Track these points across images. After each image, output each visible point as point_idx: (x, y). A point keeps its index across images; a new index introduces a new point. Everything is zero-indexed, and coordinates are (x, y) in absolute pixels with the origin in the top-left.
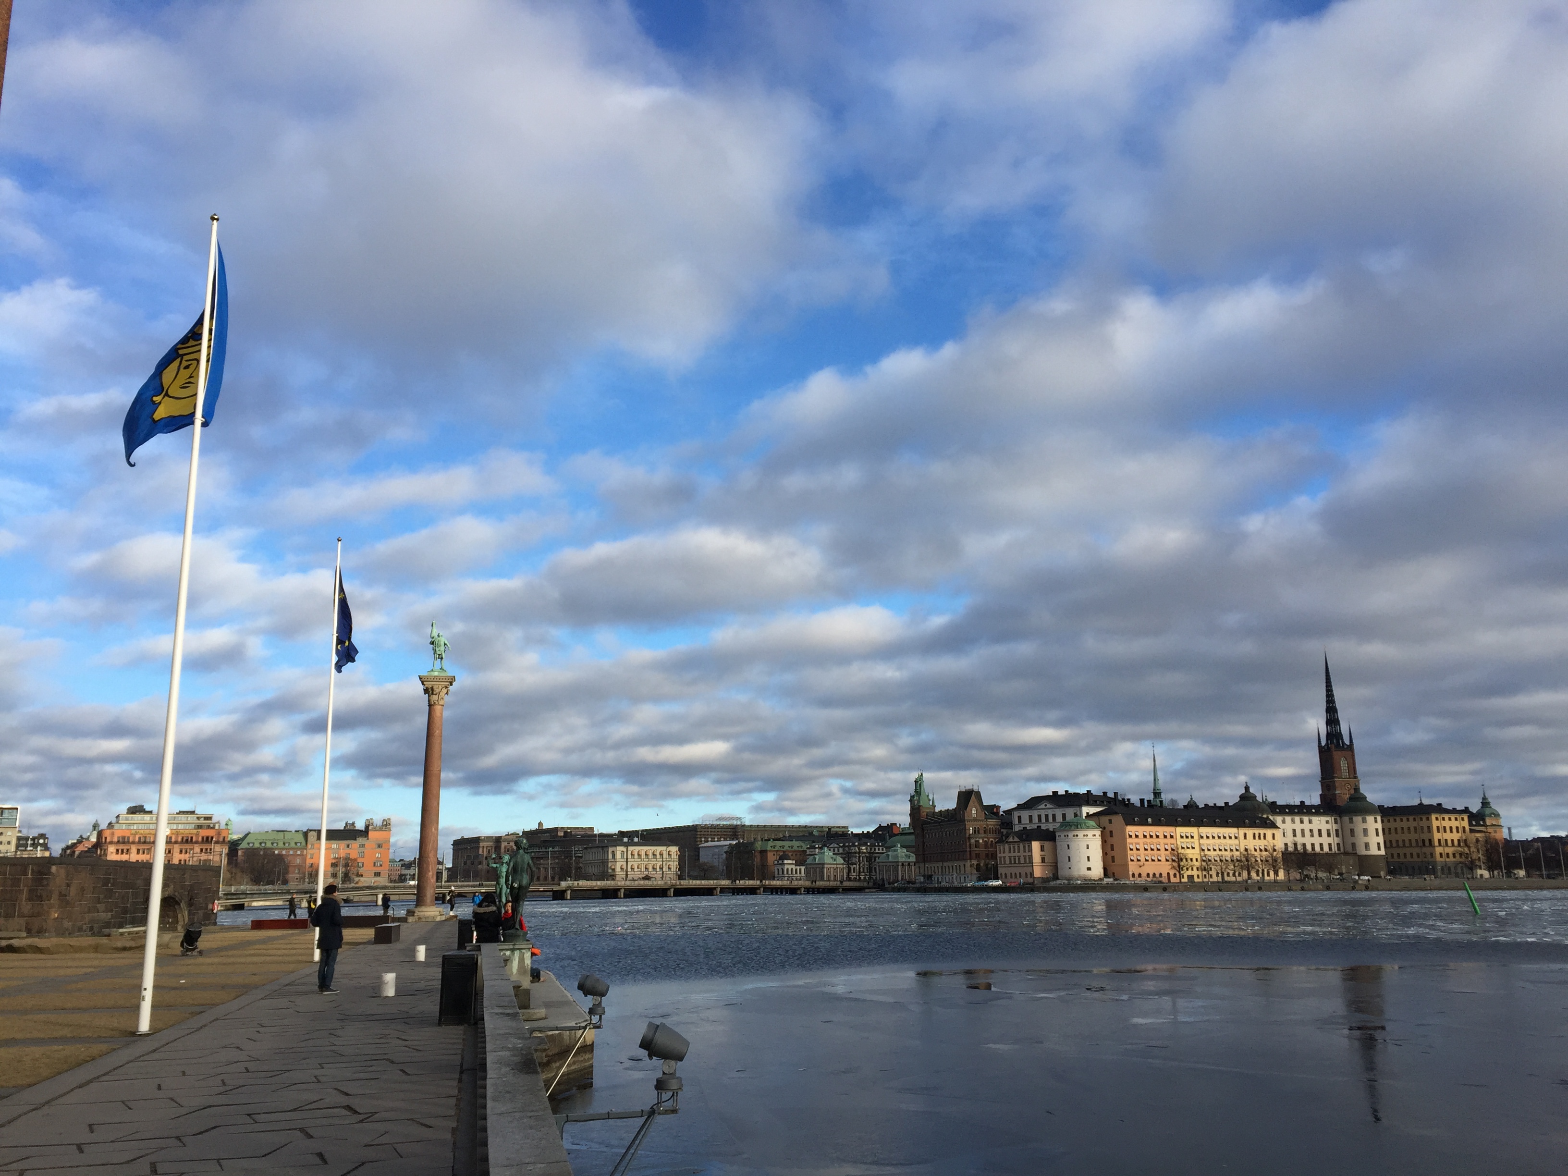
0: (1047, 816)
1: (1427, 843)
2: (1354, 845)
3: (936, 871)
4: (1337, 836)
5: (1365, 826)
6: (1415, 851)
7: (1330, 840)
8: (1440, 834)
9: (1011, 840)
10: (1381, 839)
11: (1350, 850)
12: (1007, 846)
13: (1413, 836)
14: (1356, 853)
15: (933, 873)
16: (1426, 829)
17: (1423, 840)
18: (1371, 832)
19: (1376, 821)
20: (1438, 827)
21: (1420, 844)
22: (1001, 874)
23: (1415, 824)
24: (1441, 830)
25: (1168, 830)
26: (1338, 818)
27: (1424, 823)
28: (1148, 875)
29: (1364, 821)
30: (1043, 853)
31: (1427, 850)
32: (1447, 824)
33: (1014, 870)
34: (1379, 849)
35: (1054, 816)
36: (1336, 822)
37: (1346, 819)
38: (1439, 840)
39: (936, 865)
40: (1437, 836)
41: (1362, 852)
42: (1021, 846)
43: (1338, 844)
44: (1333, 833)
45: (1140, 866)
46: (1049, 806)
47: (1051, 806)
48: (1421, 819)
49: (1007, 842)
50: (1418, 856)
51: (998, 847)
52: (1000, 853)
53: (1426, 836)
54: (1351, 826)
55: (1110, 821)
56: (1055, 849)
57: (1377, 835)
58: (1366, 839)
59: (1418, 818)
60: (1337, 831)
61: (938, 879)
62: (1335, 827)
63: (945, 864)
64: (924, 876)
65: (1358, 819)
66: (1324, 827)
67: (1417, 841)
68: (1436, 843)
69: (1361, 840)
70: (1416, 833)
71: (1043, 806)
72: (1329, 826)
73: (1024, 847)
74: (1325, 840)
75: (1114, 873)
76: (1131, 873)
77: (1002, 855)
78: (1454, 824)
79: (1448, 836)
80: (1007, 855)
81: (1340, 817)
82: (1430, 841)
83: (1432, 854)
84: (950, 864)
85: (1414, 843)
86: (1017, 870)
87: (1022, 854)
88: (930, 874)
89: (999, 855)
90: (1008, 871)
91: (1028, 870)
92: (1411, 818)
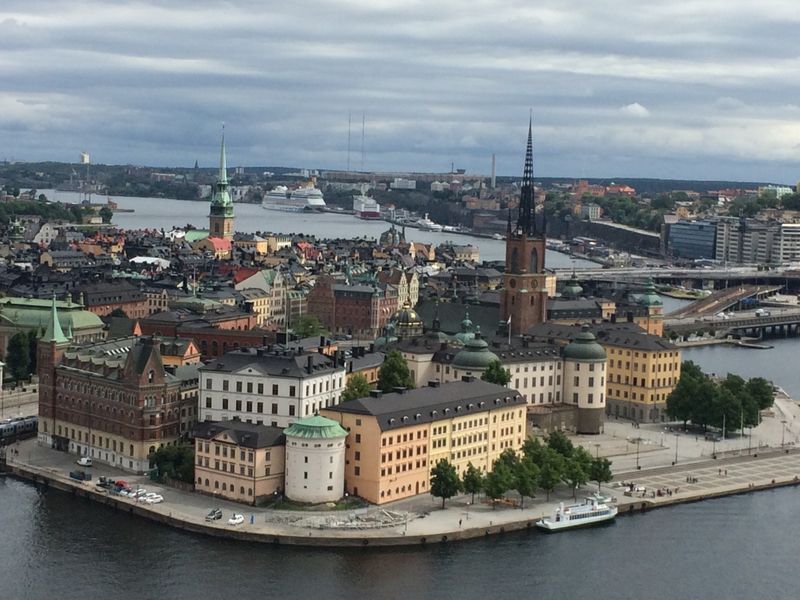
0: (250, 386)
1: (639, 383)
2: (576, 395)
3: (76, 436)
4: (558, 383)
5: (591, 374)
6: (623, 389)
7: (551, 389)
8: (654, 374)
9: (221, 438)
10: (604, 390)
11: (570, 400)
12: (213, 446)
13: (624, 373)
14: (577, 406)
15: (70, 437)
16: (640, 367)
17: (635, 379)
18: (597, 382)
19: (603, 369)
20: (654, 366)
21: (631, 382)
22: (200, 479)
23: (629, 359)
24: (657, 368)
25: (422, 428)
26: (562, 363)
27: (640, 360)
28: (397, 491)
29: (592, 369)
30: (269, 463)
31: (638, 391)
32: (662, 361)
33: (221, 480)
34: (602, 401)
35: (261, 387)
36: (559, 368)
37: (571, 365)
38: (653, 381)
39: (77, 429)
40: (651, 376)
41: (583, 403)
42: (238, 451)
43: (558, 393)
44: (554, 380)
45: (391, 481)
46: (254, 372)
47: (258, 374)
48: (637, 355)
49: (214, 440)
50: (626, 395)
51: (197, 442)
52: (201, 449)
53: (639, 375)
54: (577, 374)
55: (359, 423)
56: (284, 457)
57: (602, 385)
58: (591, 390)
59: (633, 353)
60: (559, 377)
61: (79, 448)
62: (560, 372)
63: (93, 432)
64: (53, 437)
65: (584, 366)
66: (547, 373)
67: (627, 379)
68: (650, 385)
69: (583, 391)
70: (628, 368)
71: (246, 371)
72: (551, 373)
73: (243, 454)
74: (546, 389)
75: (356, 489)
76: (381, 492)
77: (203, 454)
78: (669, 360)
79: (662, 375)
80: (212, 455)
81: (564, 360)
82: (643, 381)
83: (642, 397)
84: (105, 436)
85: (623, 380)
86: (229, 481)
87: (237, 461)
88: (63, 435)
89: (197, 453)
90: (213, 478)
91: (247, 486)
92: (625, 352)
